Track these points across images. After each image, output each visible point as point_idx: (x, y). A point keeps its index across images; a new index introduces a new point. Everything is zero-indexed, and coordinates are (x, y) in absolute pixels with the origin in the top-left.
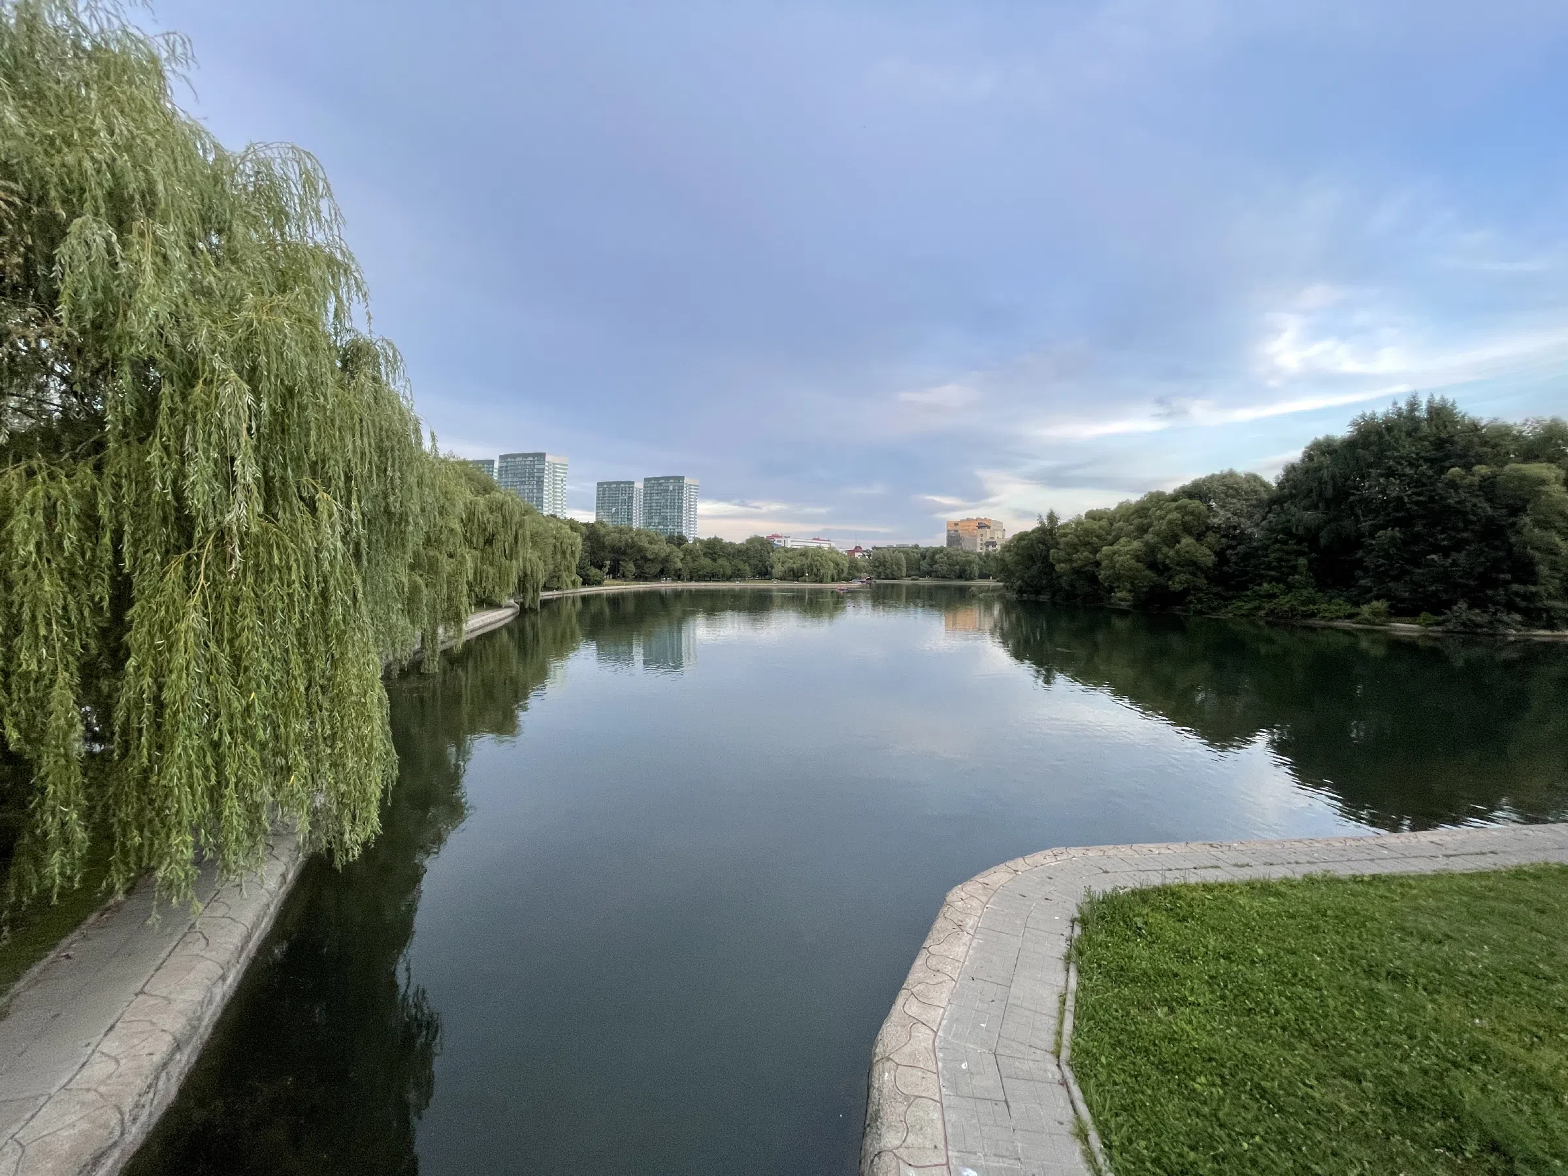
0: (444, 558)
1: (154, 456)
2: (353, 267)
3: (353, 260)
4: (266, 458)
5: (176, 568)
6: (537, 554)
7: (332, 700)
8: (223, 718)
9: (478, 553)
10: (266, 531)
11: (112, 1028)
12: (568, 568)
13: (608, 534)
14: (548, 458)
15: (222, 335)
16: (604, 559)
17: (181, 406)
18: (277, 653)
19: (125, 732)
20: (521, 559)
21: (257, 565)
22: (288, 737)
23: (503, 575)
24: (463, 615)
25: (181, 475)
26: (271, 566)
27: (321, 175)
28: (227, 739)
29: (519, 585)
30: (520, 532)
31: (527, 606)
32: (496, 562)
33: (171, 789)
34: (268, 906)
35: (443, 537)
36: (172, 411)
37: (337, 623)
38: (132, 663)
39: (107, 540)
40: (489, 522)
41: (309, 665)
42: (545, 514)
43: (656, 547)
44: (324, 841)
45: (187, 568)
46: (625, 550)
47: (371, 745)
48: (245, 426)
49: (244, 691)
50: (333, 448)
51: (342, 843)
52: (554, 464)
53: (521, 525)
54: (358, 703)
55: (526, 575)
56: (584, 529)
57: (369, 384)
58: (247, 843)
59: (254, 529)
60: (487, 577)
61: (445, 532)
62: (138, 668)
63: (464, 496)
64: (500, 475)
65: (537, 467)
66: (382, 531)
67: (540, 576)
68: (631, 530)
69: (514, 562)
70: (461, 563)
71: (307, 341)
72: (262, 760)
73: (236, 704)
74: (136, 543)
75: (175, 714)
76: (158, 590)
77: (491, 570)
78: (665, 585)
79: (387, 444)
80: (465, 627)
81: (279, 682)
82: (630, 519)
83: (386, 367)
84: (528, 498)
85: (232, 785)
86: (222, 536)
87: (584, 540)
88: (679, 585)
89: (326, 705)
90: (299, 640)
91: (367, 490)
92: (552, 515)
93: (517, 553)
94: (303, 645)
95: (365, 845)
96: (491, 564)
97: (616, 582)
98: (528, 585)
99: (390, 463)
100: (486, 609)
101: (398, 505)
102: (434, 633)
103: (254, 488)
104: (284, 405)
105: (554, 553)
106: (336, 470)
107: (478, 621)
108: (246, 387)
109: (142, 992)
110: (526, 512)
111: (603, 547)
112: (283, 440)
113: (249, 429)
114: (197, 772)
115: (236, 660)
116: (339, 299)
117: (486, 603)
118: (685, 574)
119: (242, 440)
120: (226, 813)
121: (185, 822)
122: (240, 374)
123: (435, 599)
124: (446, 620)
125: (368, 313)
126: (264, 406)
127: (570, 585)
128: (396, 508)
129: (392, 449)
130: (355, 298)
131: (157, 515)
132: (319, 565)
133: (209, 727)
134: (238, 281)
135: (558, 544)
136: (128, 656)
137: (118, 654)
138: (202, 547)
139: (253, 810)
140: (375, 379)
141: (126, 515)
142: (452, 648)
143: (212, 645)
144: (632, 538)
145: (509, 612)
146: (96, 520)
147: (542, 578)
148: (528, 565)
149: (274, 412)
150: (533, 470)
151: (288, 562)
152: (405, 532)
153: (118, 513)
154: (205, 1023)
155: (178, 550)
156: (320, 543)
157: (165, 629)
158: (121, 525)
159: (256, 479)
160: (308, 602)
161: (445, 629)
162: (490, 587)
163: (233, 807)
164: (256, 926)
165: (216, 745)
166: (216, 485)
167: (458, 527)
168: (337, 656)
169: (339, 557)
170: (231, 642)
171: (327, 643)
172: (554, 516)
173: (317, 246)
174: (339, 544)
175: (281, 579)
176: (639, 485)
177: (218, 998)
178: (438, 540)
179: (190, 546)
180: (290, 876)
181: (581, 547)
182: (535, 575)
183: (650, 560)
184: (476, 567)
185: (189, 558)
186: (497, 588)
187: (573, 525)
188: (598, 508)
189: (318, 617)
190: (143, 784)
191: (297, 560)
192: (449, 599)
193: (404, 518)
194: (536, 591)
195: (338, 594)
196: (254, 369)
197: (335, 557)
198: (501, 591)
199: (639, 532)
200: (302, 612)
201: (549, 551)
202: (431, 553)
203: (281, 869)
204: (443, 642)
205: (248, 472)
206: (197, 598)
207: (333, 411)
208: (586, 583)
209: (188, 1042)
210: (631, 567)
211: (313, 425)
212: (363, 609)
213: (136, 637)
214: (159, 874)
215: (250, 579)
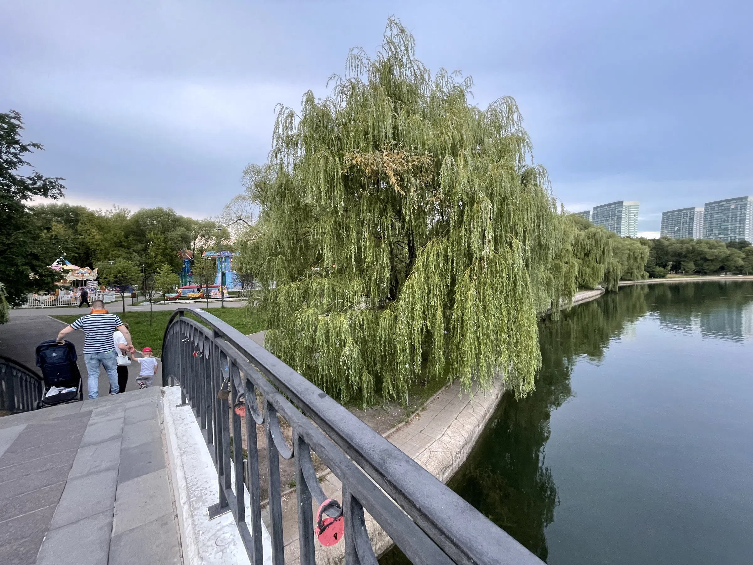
0: (563, 265)
1: (462, 233)
2: (526, 137)
3: (526, 134)
4: (495, 228)
5: (468, 273)
6: (617, 260)
7: (517, 328)
8: (480, 329)
9: (581, 261)
10: (495, 256)
11: (449, 427)
12: (639, 268)
13: (671, 245)
14: (624, 204)
15: (482, 184)
16: (667, 261)
17: (470, 213)
18: (498, 305)
19: (454, 328)
20: (606, 264)
21: (492, 270)
22: (501, 340)
23: (595, 272)
24: (573, 293)
25: (470, 238)
26: (496, 271)
27: (514, 104)
28: (482, 336)
29: (605, 277)
30: (606, 248)
31: (610, 289)
32: (591, 266)
33: (465, 351)
34: (492, 405)
35: (563, 254)
36: (468, 216)
37: (519, 294)
38: (456, 305)
39: (450, 263)
40: (587, 244)
41: (509, 313)
42: (622, 236)
43: (716, 251)
44: (511, 386)
45: (471, 272)
46: (686, 254)
47: (532, 350)
48: (489, 216)
49: (487, 319)
50: (519, 219)
51: (518, 389)
52: (629, 206)
53: (607, 244)
54: (527, 330)
55: (609, 272)
56: (651, 243)
57: (533, 188)
58: (487, 378)
59: (491, 257)
60: (586, 274)
61: (564, 251)
62: (457, 307)
63: (575, 231)
64: (593, 218)
65: (617, 210)
66: (537, 254)
67: (619, 272)
68: (692, 240)
69: (602, 265)
70: (572, 266)
71: (510, 176)
72: (492, 347)
73: (484, 324)
74: (457, 264)
75: (467, 324)
76: (463, 280)
77: (588, 270)
78: (724, 278)
79: (541, 213)
80: (573, 299)
81: (498, 317)
82: (691, 233)
83: (539, 178)
84: (611, 228)
85: (483, 355)
86: (481, 259)
87: (651, 250)
88: (740, 278)
89: (514, 329)
90: (505, 301)
91: (532, 236)
92: (627, 237)
93: (604, 259)
94: (507, 303)
95: (528, 393)
96: (588, 267)
97: (677, 276)
98: (610, 278)
99: (541, 222)
100: (585, 290)
101: (545, 241)
102: (558, 302)
103: (491, 240)
104: (501, 205)
105: (629, 258)
106: (520, 229)
107: (580, 297)
108: (490, 201)
109: (456, 419)
110: (610, 237)
111: (667, 253)
112: (501, 219)
113: (490, 218)
114: (473, 347)
115: (485, 307)
116: (520, 155)
117: (584, 287)
118: (747, 270)
119: (488, 222)
120: (481, 364)
121: (469, 364)
122: (487, 196)
123: (558, 285)
124: (564, 295)
125: (532, 156)
126: (495, 207)
127: (640, 278)
128: (544, 242)
129: (543, 216)
130: (527, 151)
131: (463, 253)
132: (513, 270)
133: (476, 331)
134: (486, 160)
135: (632, 253)
136: (454, 303)
137: (452, 301)
138: (475, 264)
139: (489, 365)
140: (536, 185)
141: (455, 255)
142: (566, 309)
143: (477, 301)
144: (693, 246)
145: (599, 292)
146: (448, 256)
147: (620, 274)
148: (611, 266)
149: (498, 209)
150: (614, 212)
151: (502, 269)
152: (547, 254)
153: (453, 254)
154: (473, 439)
155: (468, 266)
156: (513, 261)
157: (465, 294)
158: (453, 257)
159: (492, 237)
160: (509, 285)
161: (563, 299)
162: (587, 279)
163: (483, 363)
164: (488, 411)
165: (478, 338)
166: (480, 240)
167: (570, 248)
168: (519, 309)
169: (521, 266)
170: (483, 300)
171: (515, 303)
172: (629, 237)
173: (512, 135)
174: (521, 261)
175: (499, 276)
176: (700, 209)
177: (477, 432)
178: (560, 255)
179: (471, 264)
180: (499, 396)
181: (648, 254)
182: (615, 272)
183: (709, 260)
184: (579, 268)
185: (471, 268)
186: (591, 280)
187: (643, 242)
188: (662, 228)
189: (512, 291)
190: (458, 347)
191: (505, 268)
192: (565, 285)
193: (547, 247)
194: (616, 280)
195: (520, 283)
196: (492, 194)
197: (519, 267)
198: (594, 280)
199: (699, 242)
200: (506, 290)
201: (625, 257)
202: (557, 262)
203: (496, 392)
204: (561, 306)
205: (490, 234)
206: (473, 283)
207: (519, 204)
208: (651, 276)
209: (469, 442)
210: (692, 266)
211: (512, 211)
212: (530, 289)
213: (457, 296)
214: (461, 380)
215: (489, 276)
